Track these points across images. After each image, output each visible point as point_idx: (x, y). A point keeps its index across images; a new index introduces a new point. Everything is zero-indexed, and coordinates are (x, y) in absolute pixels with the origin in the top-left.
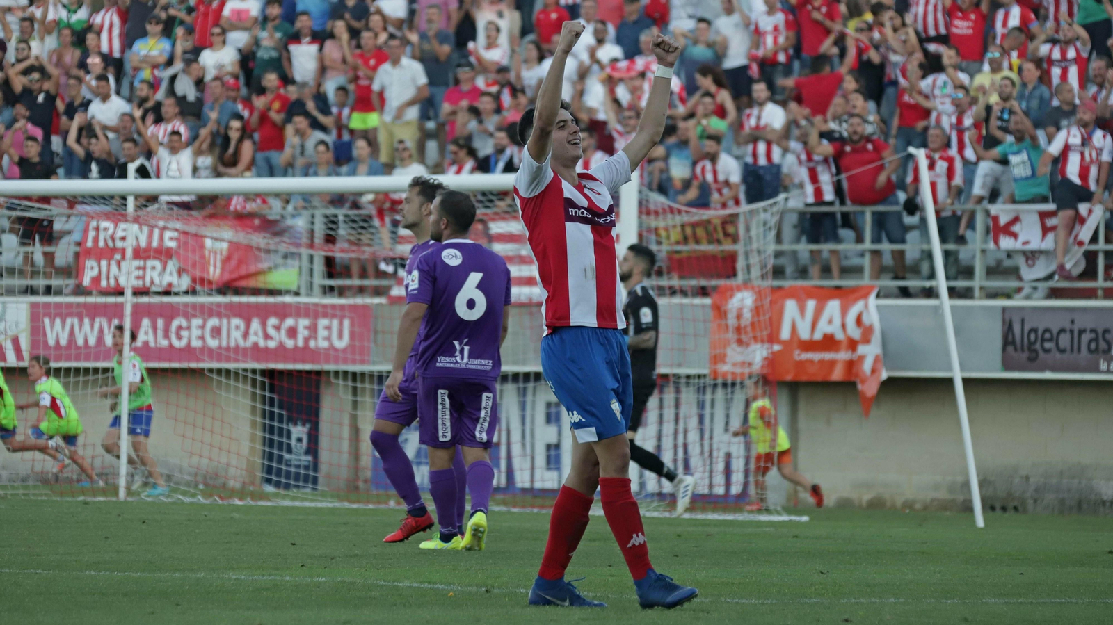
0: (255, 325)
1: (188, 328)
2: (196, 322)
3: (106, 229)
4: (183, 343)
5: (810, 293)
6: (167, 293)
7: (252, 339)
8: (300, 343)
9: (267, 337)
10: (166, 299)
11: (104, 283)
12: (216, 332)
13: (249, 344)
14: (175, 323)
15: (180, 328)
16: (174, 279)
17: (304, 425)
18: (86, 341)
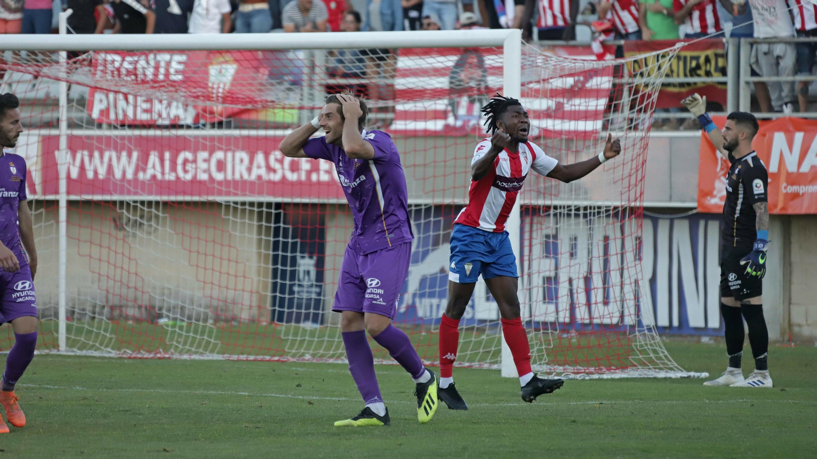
0: (260, 158)
1: (195, 161)
2: (203, 155)
3: (113, 61)
4: (189, 177)
5: (798, 125)
6: (175, 126)
7: (255, 172)
8: (303, 177)
9: (270, 169)
10: (174, 132)
11: (112, 116)
12: (221, 166)
13: (253, 177)
14: (182, 156)
15: (186, 161)
16: (181, 112)
17: (311, 257)
18: (96, 173)
